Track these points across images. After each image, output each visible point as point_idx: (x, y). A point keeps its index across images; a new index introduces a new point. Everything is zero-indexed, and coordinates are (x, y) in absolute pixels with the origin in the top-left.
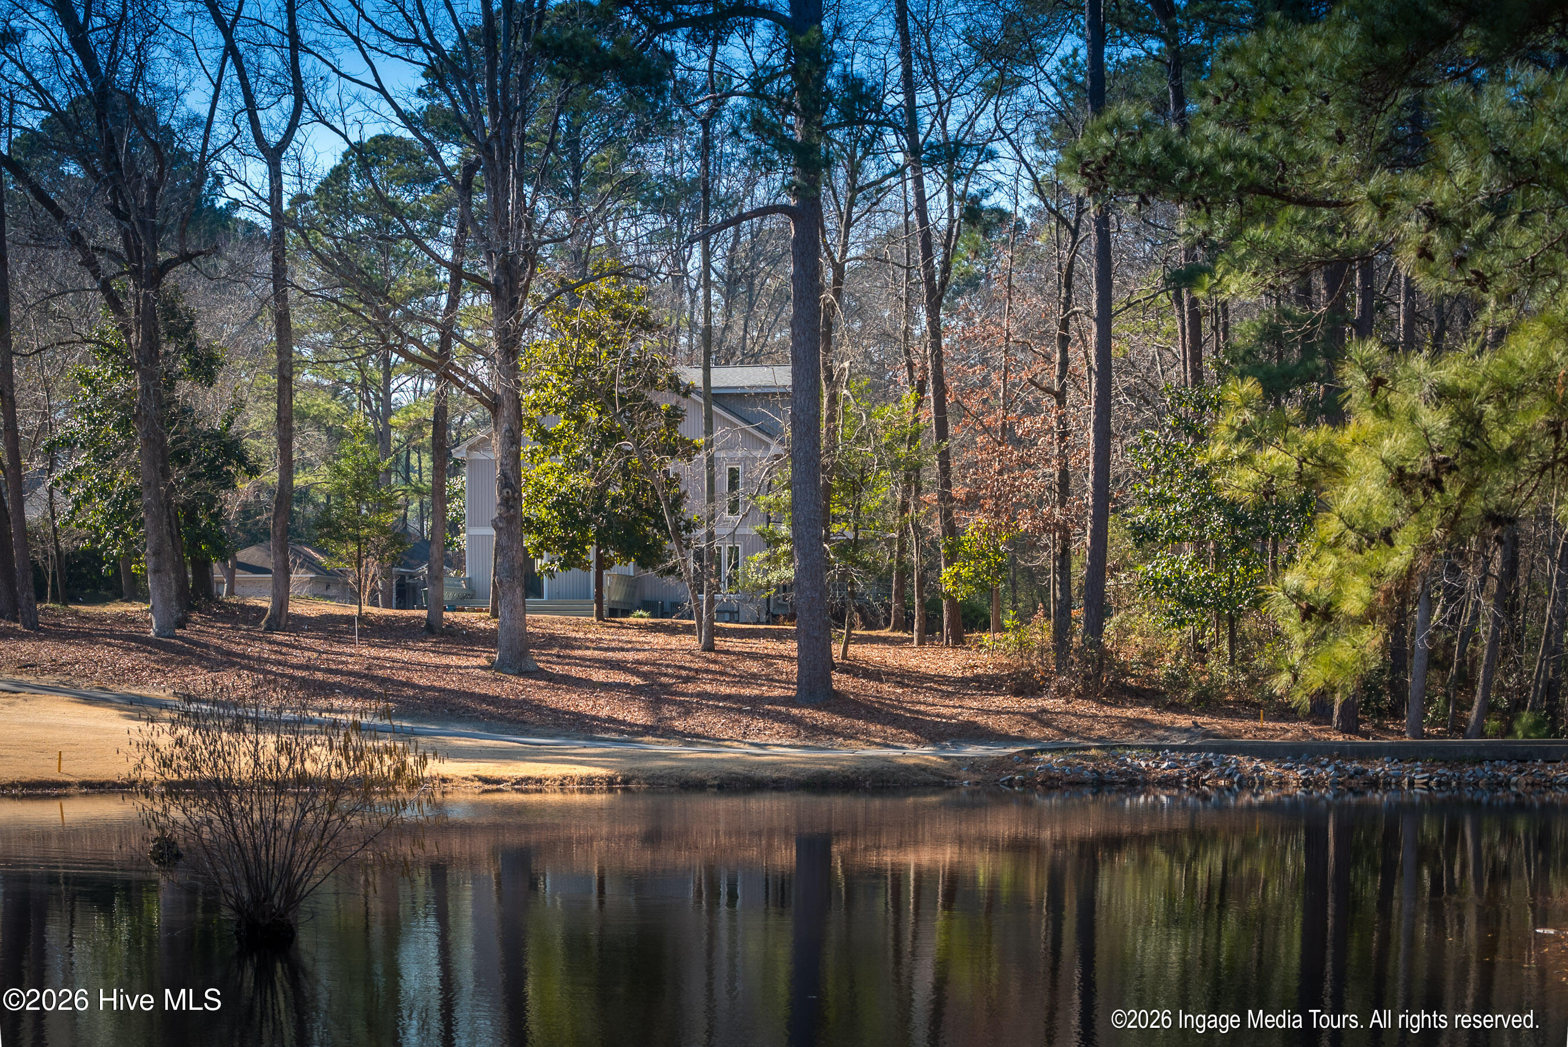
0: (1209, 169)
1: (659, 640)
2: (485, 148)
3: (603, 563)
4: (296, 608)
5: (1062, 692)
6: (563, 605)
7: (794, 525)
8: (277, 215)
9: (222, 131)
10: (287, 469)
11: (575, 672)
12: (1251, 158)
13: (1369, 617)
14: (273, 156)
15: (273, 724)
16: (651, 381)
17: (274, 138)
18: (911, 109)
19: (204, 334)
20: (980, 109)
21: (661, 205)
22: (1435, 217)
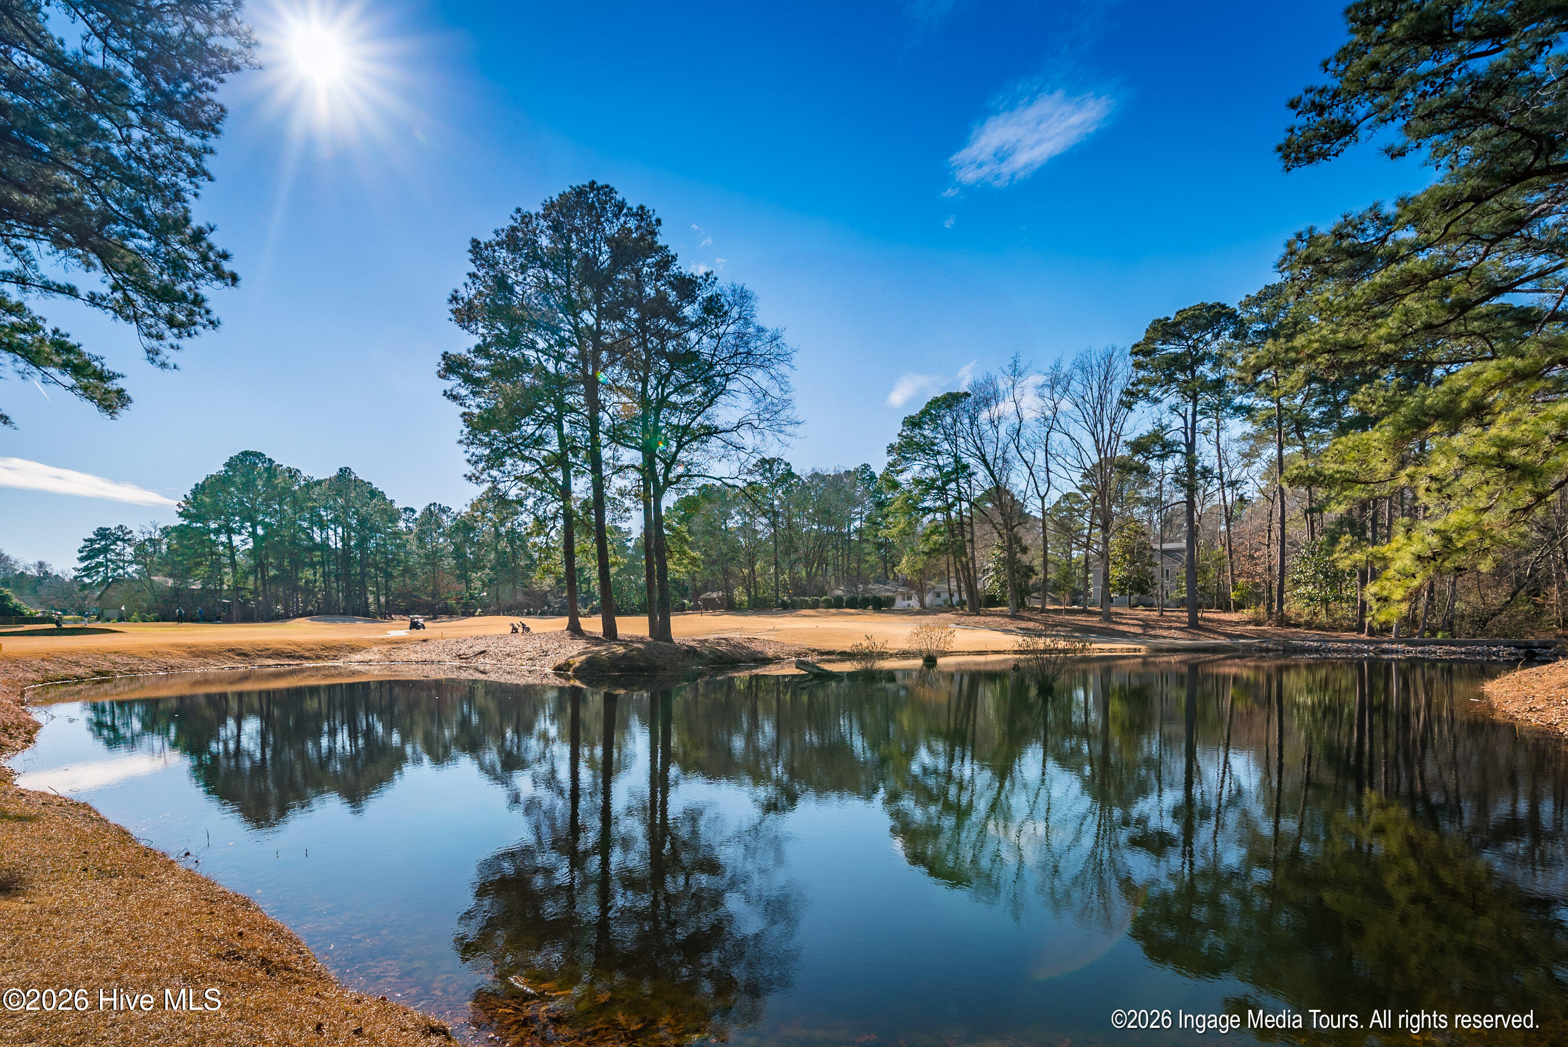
0: (1331, 476)
1: (1147, 613)
2: (1100, 493)
3: (1131, 594)
4: (1047, 607)
5: (1270, 625)
6: (1118, 605)
7: (1187, 583)
8: (1044, 513)
9: (1029, 493)
10: (1046, 573)
11: (1124, 621)
12: (1346, 472)
13: (1403, 600)
14: (1043, 498)
15: (1050, 636)
16: (1145, 548)
17: (1042, 494)
18: (1221, 474)
19: (1024, 542)
20: (1242, 471)
21: (1146, 504)
22: (1432, 478)
